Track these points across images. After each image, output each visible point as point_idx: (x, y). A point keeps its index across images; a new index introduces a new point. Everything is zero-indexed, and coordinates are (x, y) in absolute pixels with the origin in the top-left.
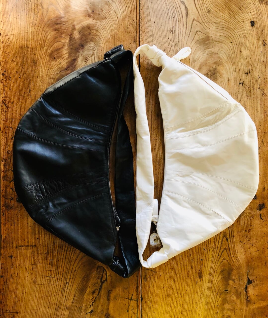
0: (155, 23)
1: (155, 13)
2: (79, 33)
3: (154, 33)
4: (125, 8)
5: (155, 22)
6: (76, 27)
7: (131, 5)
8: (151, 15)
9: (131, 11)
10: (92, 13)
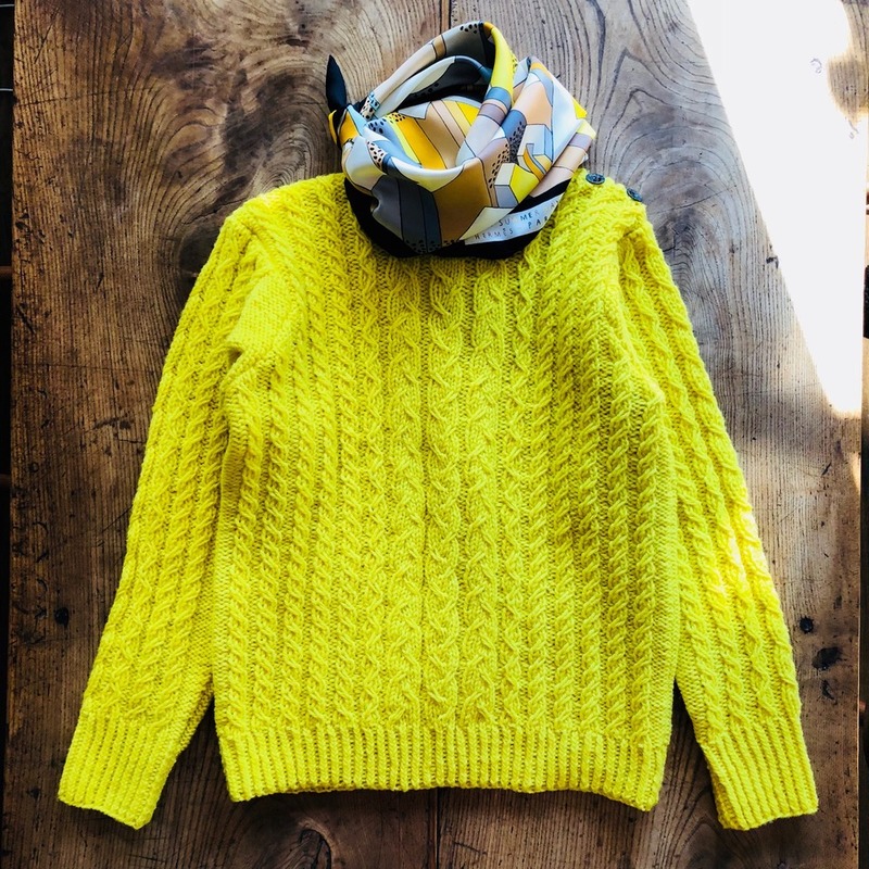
9: (424, 25)
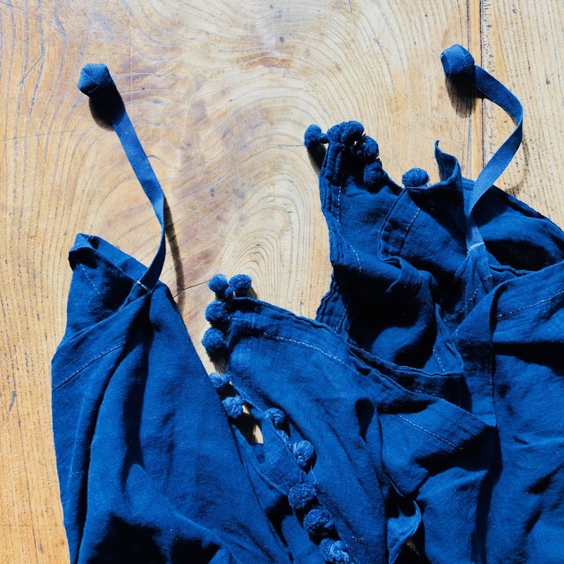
0: (548, 82)
1: (550, 40)
2: (224, 136)
3: (545, 127)
4: (422, 24)
5: (550, 79)
6: (209, 111)
7: (445, 10)
8: (530, 48)
10: (277, 48)
